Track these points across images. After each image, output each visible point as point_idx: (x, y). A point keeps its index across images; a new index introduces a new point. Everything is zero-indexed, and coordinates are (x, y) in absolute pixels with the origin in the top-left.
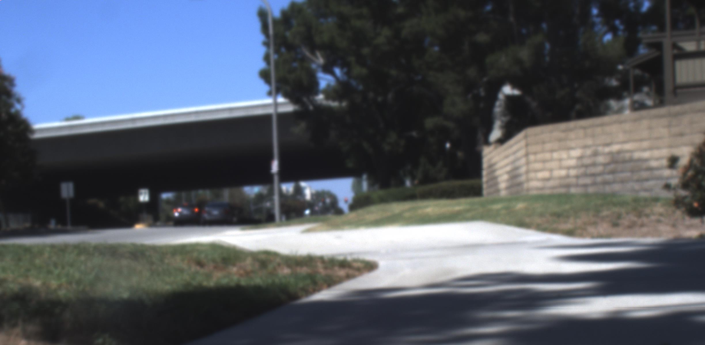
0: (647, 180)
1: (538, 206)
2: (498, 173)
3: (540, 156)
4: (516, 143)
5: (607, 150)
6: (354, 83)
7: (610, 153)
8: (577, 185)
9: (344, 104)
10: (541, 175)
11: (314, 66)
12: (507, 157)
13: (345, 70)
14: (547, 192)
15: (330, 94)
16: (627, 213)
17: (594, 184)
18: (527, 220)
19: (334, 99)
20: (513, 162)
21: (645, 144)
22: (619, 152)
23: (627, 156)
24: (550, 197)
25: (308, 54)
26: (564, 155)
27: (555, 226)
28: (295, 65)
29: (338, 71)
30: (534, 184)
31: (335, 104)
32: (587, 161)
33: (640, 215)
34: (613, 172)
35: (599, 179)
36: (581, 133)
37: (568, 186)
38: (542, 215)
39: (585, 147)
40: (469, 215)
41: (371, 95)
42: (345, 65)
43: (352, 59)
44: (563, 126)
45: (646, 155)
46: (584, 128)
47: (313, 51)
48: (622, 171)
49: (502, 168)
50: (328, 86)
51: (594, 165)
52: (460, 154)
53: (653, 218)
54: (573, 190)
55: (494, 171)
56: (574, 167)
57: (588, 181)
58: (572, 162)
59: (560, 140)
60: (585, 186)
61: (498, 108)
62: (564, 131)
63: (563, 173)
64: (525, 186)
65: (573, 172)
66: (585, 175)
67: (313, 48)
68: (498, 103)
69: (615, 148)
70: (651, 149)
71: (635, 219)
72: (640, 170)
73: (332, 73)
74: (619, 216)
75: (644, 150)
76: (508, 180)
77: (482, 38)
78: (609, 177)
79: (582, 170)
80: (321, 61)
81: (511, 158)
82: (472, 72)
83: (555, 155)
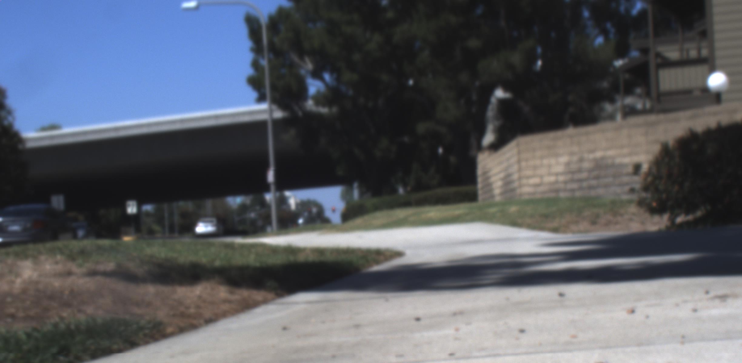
1: (529, 209)
2: (493, 179)
3: (531, 163)
4: (509, 151)
5: (591, 156)
6: (343, 88)
7: (595, 160)
8: (565, 190)
9: (335, 110)
10: (533, 181)
11: (303, 72)
12: (500, 164)
13: (335, 75)
14: (538, 196)
15: (319, 100)
16: (605, 213)
17: (581, 188)
18: (519, 221)
19: (324, 105)
20: (506, 169)
21: (625, 151)
22: (603, 158)
23: (610, 161)
24: (540, 201)
26: (553, 161)
27: (543, 225)
28: (284, 71)
29: (327, 77)
31: (324, 110)
32: (574, 167)
33: (615, 215)
34: (597, 178)
35: (585, 184)
36: (568, 141)
37: (557, 191)
38: (532, 216)
39: (572, 154)
41: (362, 100)
42: (334, 70)
43: (342, 64)
44: (552, 135)
45: (626, 160)
46: (571, 137)
47: (301, 56)
49: (496, 174)
50: (318, 92)
51: (580, 171)
52: (453, 159)
54: (562, 195)
55: (488, 178)
56: (562, 174)
57: (575, 186)
58: (560, 169)
59: (549, 148)
60: (573, 190)
61: (491, 112)
62: (553, 140)
63: (552, 179)
64: (518, 191)
65: (561, 178)
66: (572, 181)
68: (490, 108)
70: (630, 154)
73: (322, 79)
75: (624, 156)
76: (502, 187)
77: (474, 43)
78: (594, 182)
80: (309, 66)
81: (505, 165)
82: (464, 77)
83: (545, 162)
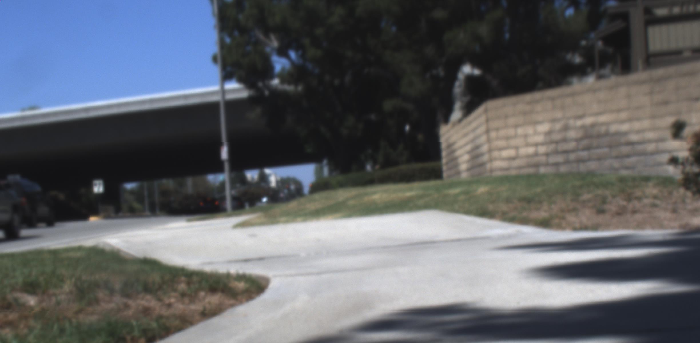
0: (628, 156)
1: (504, 190)
2: (458, 153)
3: (502, 133)
4: (475, 119)
5: (579, 123)
6: (310, 66)
7: (583, 127)
8: (547, 164)
9: (300, 88)
10: (505, 154)
11: (268, 50)
12: (465, 135)
13: (300, 52)
14: (513, 172)
15: (285, 78)
16: (614, 197)
17: (567, 162)
18: (491, 207)
19: (289, 83)
20: (472, 141)
21: (623, 115)
22: (593, 125)
23: (603, 129)
24: (518, 178)
25: (261, 36)
26: (530, 130)
27: (525, 214)
28: (249, 48)
29: (293, 54)
30: (498, 164)
31: (289, 88)
32: (557, 137)
33: (629, 198)
34: (588, 148)
35: (572, 157)
36: (549, 105)
37: (537, 165)
38: (508, 200)
39: (554, 121)
40: (421, 202)
41: (327, 78)
42: (299, 47)
43: (306, 41)
44: (528, 97)
45: (625, 127)
46: (552, 99)
47: (266, 34)
48: (598, 147)
49: (461, 147)
50: (283, 69)
51: (565, 140)
52: (420, 137)
53: (646, 201)
54: (542, 170)
55: (454, 151)
56: (542, 144)
57: (559, 159)
58: (540, 139)
59: (525, 113)
60: (556, 164)
61: (458, 88)
62: (529, 103)
63: (531, 150)
64: (488, 166)
65: (542, 150)
66: (556, 152)
67: (267, 32)
68: (457, 84)
69: (588, 121)
70: (630, 120)
71: (624, 203)
72: (620, 144)
73: (287, 56)
74: (604, 201)
75: (622, 122)
76: (468, 161)
77: (439, 14)
78: (584, 154)
79: (552, 147)
80: (275, 44)
81: (471, 136)
82: (430, 51)
83: (520, 131)
